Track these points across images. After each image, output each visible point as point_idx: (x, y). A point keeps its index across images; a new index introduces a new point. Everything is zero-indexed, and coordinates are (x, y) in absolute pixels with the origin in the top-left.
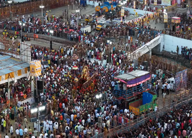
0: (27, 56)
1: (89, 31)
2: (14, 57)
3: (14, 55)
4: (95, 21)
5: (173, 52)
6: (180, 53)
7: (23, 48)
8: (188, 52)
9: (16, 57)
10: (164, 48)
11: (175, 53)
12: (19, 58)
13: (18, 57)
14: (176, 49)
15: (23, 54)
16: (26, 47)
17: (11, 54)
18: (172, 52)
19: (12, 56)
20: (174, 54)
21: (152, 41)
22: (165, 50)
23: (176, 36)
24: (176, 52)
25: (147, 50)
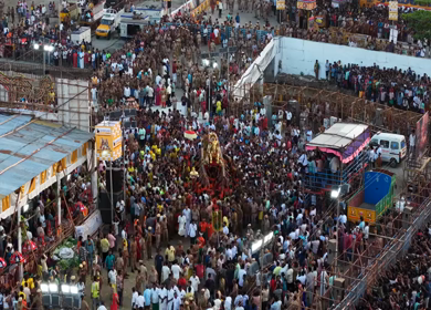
0: (79, 113)
1: (88, 40)
2: (39, 119)
3: (38, 114)
4: (89, 15)
5: (306, 74)
6: (323, 75)
7: (66, 93)
8: (347, 73)
9: (44, 117)
10: (280, 66)
11: (309, 77)
12: (55, 119)
13: (51, 116)
14: (313, 68)
15: (66, 108)
16: (74, 90)
17: (29, 112)
18: (302, 74)
19: (33, 117)
20: (307, 80)
21: (263, 54)
22: (283, 71)
23: (311, 39)
24: (314, 75)
25: (257, 76)
